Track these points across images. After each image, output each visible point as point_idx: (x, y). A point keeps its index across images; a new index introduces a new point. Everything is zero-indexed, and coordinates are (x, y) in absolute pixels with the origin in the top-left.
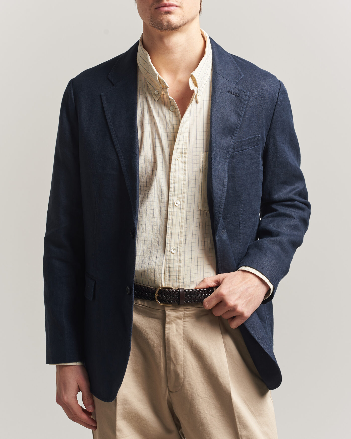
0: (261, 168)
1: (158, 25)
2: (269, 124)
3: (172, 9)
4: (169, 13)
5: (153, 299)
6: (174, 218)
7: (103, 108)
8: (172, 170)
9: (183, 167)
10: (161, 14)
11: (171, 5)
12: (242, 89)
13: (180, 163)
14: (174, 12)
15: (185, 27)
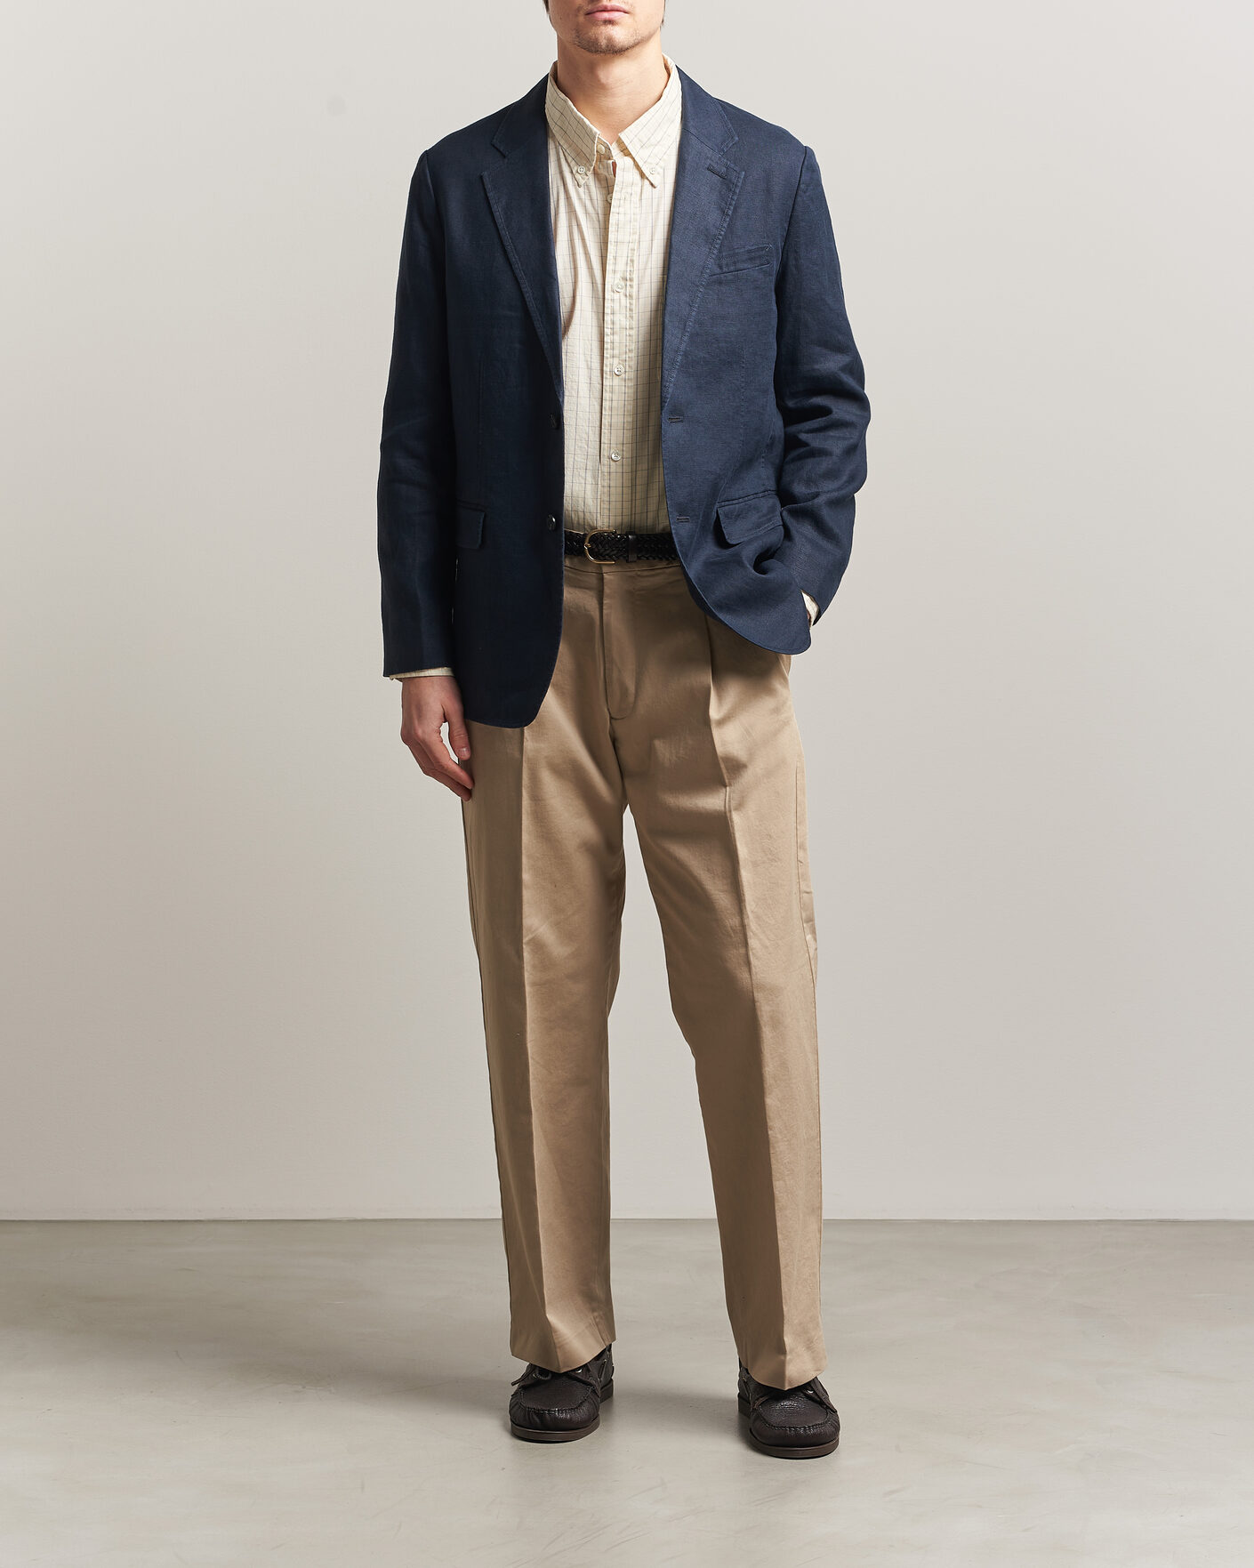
0: (775, 308)
1: (591, 44)
2: (786, 225)
3: (615, 15)
4: (610, 22)
5: (581, 553)
6: (615, 397)
7: (487, 198)
8: (607, 310)
9: (628, 305)
10: (595, 23)
11: (616, 8)
12: (732, 166)
13: (623, 298)
14: (620, 21)
15: (636, 49)
